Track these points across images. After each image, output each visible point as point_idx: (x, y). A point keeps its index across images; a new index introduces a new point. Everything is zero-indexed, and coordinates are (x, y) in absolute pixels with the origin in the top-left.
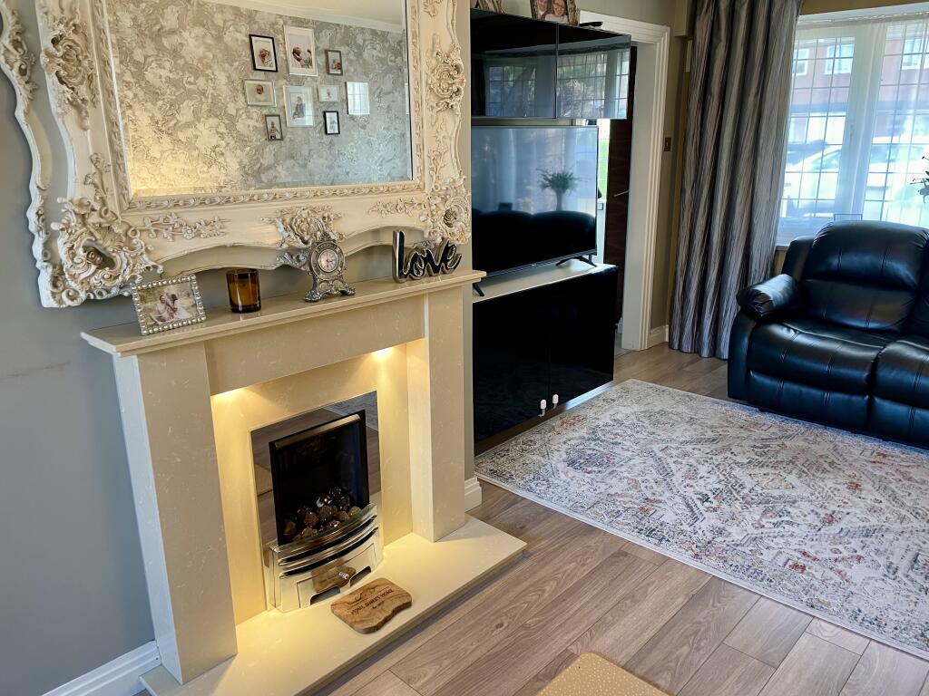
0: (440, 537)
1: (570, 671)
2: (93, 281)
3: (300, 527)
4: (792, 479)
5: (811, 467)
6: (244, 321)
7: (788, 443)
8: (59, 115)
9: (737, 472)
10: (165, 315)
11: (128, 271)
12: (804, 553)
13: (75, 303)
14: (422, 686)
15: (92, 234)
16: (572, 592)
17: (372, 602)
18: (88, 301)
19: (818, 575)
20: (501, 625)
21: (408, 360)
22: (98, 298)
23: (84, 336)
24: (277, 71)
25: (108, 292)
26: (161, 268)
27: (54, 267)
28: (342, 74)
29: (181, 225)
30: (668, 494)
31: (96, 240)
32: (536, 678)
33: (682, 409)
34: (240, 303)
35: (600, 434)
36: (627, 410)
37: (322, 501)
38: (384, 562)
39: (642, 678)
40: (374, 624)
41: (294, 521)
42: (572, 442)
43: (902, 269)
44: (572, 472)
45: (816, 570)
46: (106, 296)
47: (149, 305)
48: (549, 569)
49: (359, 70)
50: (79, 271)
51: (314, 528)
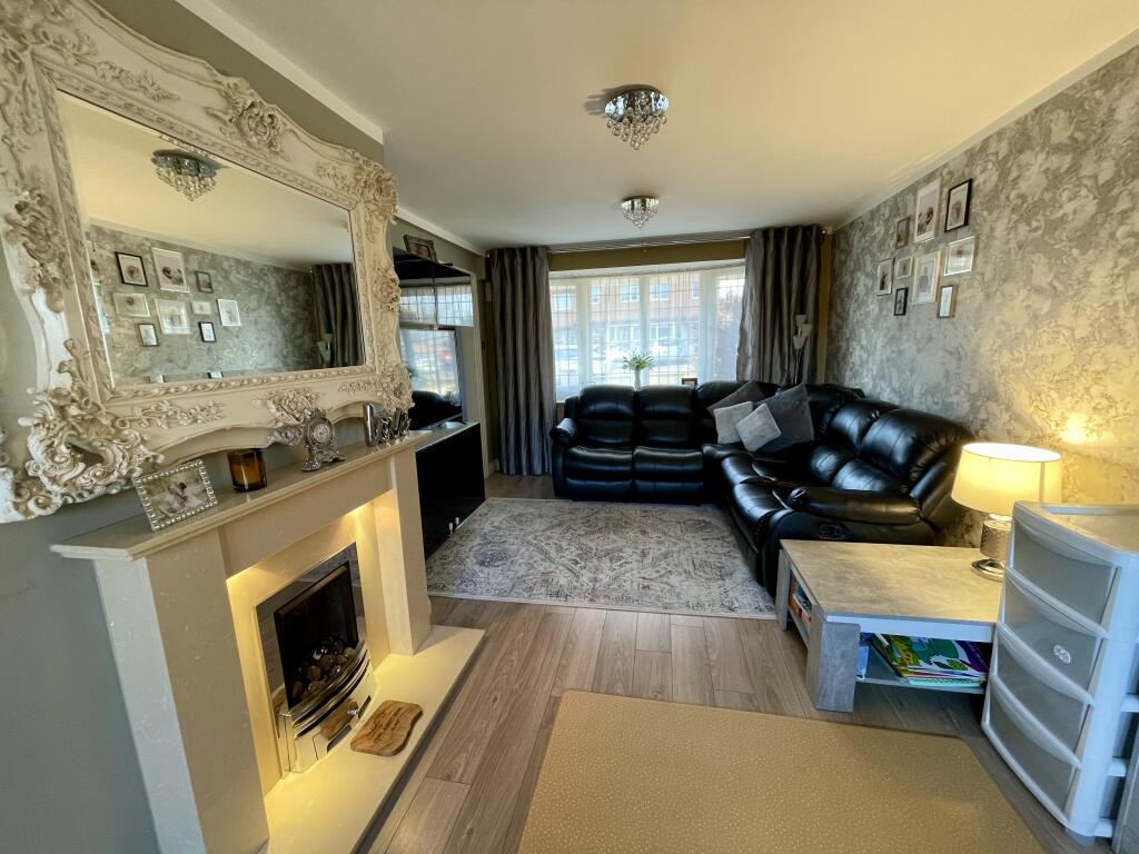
0: (417, 650)
1: (562, 711)
2: (81, 481)
3: (306, 684)
4: (612, 536)
5: (619, 526)
6: (251, 502)
7: (599, 516)
8: (25, 292)
9: (583, 540)
10: (176, 505)
11: (125, 464)
12: (644, 578)
13: (49, 511)
14: (462, 775)
15: (73, 428)
16: (531, 653)
17: (388, 725)
18: (65, 507)
19: (657, 588)
20: (496, 699)
21: (375, 510)
22: (79, 500)
23: (56, 548)
24: (147, 285)
25: (91, 492)
26: (162, 457)
27: (15, 472)
28: (212, 292)
29: (176, 413)
30: (554, 566)
31: (79, 434)
32: (542, 726)
33: (530, 510)
34: (246, 481)
35: (490, 538)
36: (498, 519)
37: (319, 653)
38: (379, 688)
39: (606, 693)
40: (401, 742)
41: (298, 680)
42: (475, 549)
43: (624, 408)
44: (486, 570)
45: (656, 586)
46: (87, 497)
47: (157, 498)
48: (507, 644)
49: (228, 289)
50: (62, 472)
51: (319, 680)
